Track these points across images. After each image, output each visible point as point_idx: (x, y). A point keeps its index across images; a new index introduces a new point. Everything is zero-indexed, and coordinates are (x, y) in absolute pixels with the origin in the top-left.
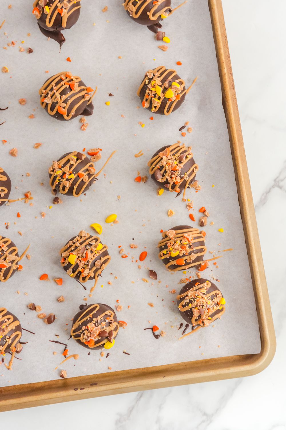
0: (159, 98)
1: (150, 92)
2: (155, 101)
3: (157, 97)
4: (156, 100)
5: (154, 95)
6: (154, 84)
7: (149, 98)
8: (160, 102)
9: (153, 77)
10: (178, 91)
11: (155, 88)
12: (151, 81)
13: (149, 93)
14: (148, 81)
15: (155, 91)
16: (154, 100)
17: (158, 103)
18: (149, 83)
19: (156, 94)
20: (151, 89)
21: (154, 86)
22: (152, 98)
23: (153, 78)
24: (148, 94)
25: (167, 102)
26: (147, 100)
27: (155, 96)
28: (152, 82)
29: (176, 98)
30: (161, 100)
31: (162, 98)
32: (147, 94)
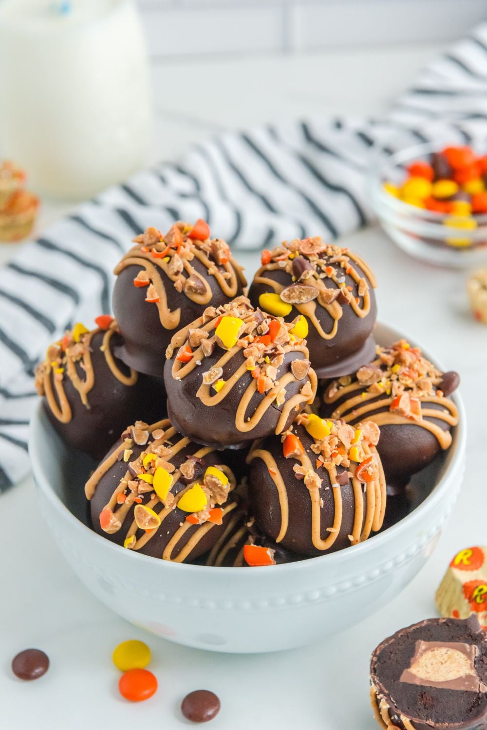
0: (159, 507)
1: (132, 484)
2: (146, 514)
3: (153, 503)
4: (148, 509)
5: (143, 497)
6: (150, 463)
7: (128, 502)
8: (160, 518)
9: (150, 443)
10: (218, 497)
11: (153, 475)
12: (142, 453)
13: (127, 488)
14: (131, 451)
15: (152, 485)
16: (140, 510)
17: (153, 521)
18: (133, 458)
19: (154, 492)
20: (140, 477)
21: (151, 468)
22: (135, 504)
23: (147, 446)
24: (126, 491)
25: (181, 524)
26: (116, 508)
27: (147, 497)
28: (146, 455)
29: (210, 516)
30: (165, 513)
31: (167, 507)
32: (121, 488)
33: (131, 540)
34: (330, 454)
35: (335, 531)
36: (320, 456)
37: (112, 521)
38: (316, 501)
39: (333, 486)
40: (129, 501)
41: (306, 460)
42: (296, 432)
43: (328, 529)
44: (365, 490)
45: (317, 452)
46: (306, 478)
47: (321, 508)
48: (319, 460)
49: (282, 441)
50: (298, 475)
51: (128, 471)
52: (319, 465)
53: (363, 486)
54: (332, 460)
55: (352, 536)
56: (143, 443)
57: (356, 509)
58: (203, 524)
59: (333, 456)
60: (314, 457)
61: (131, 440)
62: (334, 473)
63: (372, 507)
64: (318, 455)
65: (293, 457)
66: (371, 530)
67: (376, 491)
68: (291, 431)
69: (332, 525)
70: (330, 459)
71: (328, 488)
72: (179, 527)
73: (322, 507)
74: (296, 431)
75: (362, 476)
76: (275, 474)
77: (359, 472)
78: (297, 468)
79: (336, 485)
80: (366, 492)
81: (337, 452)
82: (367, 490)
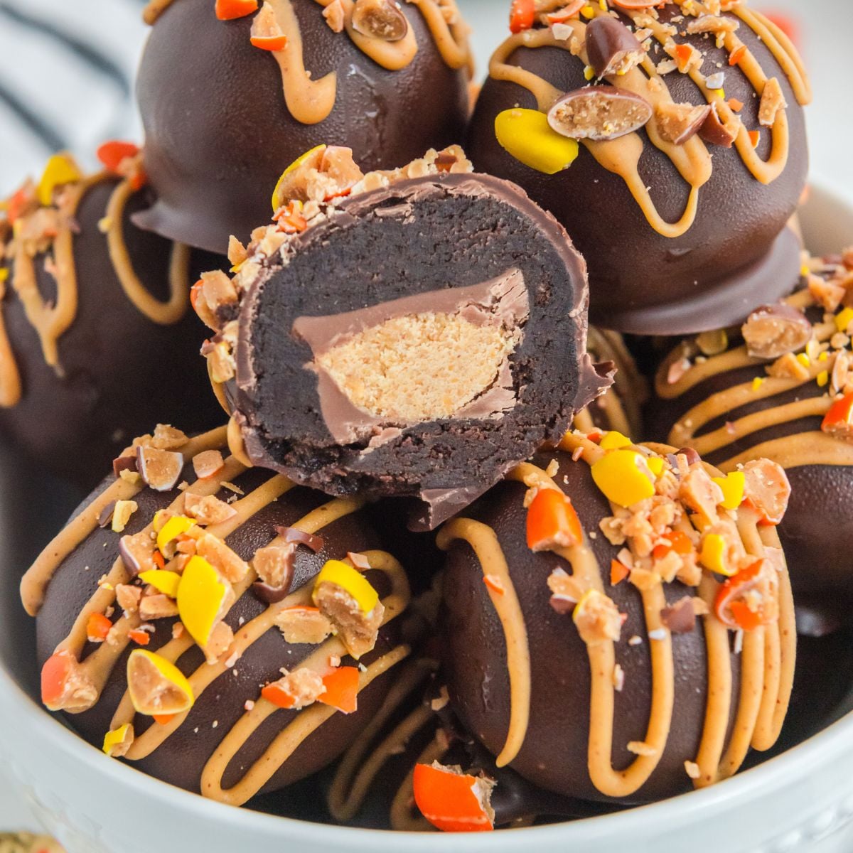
33: (119, 735)
34: (650, 547)
35: (651, 752)
36: (624, 551)
37: (67, 687)
38: (602, 674)
39: (653, 635)
40: (117, 637)
41: (585, 559)
42: (566, 481)
43: (633, 747)
44: (738, 648)
45: (616, 541)
46: (579, 613)
47: (616, 692)
48: (618, 561)
49: (526, 504)
50: (560, 601)
51: (119, 558)
52: (617, 575)
53: (732, 636)
54: (653, 564)
55: (695, 765)
56: (165, 485)
57: (711, 697)
58: (305, 708)
59: (657, 553)
60: (606, 551)
61: (135, 474)
62: (655, 602)
63: (755, 693)
64: (619, 548)
65: (552, 549)
66: (750, 746)
67: (767, 649)
68: (553, 478)
69: (642, 736)
70: (649, 562)
71: (636, 640)
72: (244, 711)
73: (619, 688)
74: (566, 477)
75: (732, 612)
76: (500, 592)
77: (725, 602)
78: (558, 582)
79: (660, 634)
80: (741, 654)
81: (668, 543)
82: (743, 647)
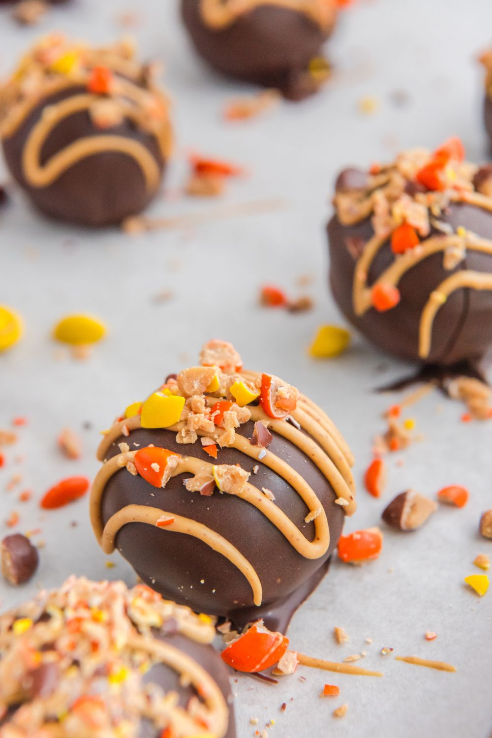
34: (212, 423)
35: (319, 512)
36: (202, 440)
38: (260, 500)
39: (260, 457)
41: (193, 463)
42: (137, 445)
43: (308, 520)
44: (298, 425)
45: (193, 439)
46: (220, 482)
47: (274, 502)
48: (205, 446)
49: (134, 473)
50: (205, 489)
52: (214, 454)
53: (289, 421)
54: (223, 428)
55: (340, 499)
57: (313, 458)
59: (218, 423)
60: (196, 449)
62: (244, 444)
63: (327, 437)
64: (199, 441)
65: (170, 476)
67: (308, 413)
68: (131, 450)
69: (308, 510)
70: (219, 431)
71: (256, 469)
73: (274, 499)
74: (135, 444)
75: (280, 408)
76: (171, 522)
77: (272, 408)
78: (191, 485)
79: (262, 453)
80: (301, 427)
81: (218, 412)
82: (299, 422)
